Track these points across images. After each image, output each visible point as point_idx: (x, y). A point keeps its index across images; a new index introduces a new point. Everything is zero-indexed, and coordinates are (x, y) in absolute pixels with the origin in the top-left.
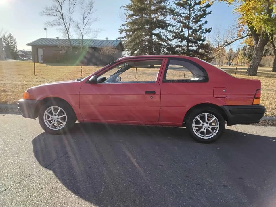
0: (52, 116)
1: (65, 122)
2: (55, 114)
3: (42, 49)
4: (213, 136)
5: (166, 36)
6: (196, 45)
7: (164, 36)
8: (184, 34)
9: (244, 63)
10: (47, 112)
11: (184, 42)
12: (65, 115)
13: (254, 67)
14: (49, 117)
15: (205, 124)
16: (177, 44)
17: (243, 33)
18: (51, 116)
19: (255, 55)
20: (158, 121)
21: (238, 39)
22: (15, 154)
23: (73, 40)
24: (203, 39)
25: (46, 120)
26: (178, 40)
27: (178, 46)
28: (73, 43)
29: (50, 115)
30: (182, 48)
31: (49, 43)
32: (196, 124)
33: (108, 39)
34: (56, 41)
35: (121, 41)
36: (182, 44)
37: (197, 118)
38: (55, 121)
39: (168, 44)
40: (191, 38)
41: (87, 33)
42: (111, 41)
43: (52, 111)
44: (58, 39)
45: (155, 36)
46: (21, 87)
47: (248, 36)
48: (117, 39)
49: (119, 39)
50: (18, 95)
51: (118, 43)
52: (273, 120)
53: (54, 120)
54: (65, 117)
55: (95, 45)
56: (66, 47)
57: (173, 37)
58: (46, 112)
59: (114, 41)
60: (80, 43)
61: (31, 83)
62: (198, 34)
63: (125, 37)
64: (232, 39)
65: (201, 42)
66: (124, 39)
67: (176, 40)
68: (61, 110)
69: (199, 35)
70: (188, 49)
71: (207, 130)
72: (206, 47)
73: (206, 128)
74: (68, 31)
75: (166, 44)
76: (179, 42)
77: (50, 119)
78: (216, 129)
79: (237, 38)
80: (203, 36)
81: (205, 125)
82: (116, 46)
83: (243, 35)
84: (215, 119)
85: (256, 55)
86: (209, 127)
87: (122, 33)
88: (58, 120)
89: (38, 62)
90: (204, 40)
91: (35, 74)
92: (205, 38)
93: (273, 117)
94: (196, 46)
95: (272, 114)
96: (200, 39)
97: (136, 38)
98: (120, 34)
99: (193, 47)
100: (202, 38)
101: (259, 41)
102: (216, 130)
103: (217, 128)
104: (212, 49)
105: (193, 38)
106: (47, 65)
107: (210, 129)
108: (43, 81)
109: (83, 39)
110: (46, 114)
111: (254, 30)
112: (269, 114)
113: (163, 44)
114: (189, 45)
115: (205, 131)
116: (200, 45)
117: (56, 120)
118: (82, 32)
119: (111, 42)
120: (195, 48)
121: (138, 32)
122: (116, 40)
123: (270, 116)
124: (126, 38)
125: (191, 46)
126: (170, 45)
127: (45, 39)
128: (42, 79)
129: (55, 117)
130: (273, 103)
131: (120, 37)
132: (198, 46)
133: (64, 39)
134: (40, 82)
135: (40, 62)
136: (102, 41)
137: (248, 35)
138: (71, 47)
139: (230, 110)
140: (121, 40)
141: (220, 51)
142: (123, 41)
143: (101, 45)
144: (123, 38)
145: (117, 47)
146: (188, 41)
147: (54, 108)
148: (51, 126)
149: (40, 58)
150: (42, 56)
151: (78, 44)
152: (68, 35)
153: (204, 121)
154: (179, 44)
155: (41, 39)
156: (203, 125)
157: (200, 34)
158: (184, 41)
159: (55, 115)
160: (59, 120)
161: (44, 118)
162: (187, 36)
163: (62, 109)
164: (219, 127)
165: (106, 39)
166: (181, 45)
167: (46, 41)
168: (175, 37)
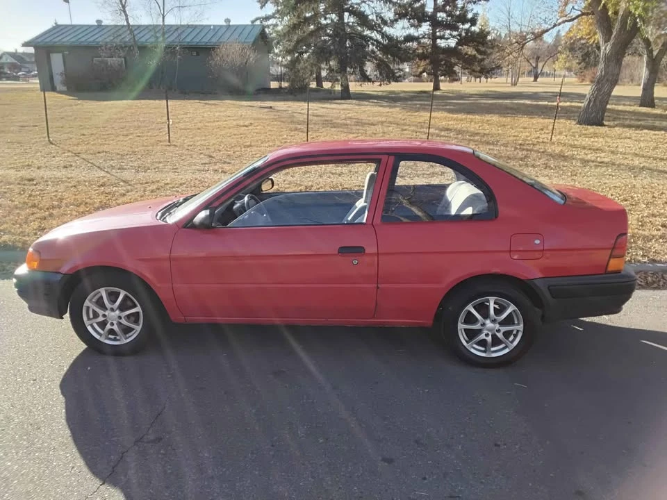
0: (104, 313)
1: (138, 325)
2: (112, 306)
3: (60, 55)
4: (507, 351)
5: (378, 15)
6: (455, 33)
7: (373, 14)
8: (423, 6)
9: (569, 69)
10: (90, 301)
11: (426, 28)
12: (138, 309)
13: (598, 103)
14: (96, 315)
15: (488, 321)
16: (407, 33)
17: (573, 7)
18: (100, 312)
19: (601, 72)
20: (373, 317)
21: (560, 24)
22: (21, 437)
23: (139, 26)
24: (472, 18)
25: (90, 322)
26: (409, 21)
27: (409, 38)
28: (142, 34)
29: (98, 310)
30: (419, 43)
31: (79, 37)
32: (466, 322)
33: (231, 24)
34: (97, 31)
35: (264, 27)
36: (420, 33)
37: (470, 308)
38: (112, 324)
39: (384, 35)
40: (441, 16)
41: (176, 9)
42: (237, 27)
43: (101, 297)
44: (99, 25)
45: (350, 15)
46: (16, 189)
47: (584, 17)
48: (253, 22)
49: (258, 23)
50: (12, 217)
51: (257, 32)
52: (646, 273)
53: (110, 322)
54: (138, 313)
55: (198, 41)
56: (122, 47)
57: (396, 14)
58: (87, 303)
59: (246, 26)
60: (158, 35)
61: (42, 173)
62: (459, 6)
63: (273, 16)
64: (543, 25)
65: (467, 26)
66: (272, 21)
67: (404, 23)
68: (126, 297)
69: (463, 7)
70: (435, 46)
71: (494, 336)
72: (479, 39)
73: (490, 334)
74: (124, 7)
75: (379, 37)
76: (412, 25)
77: (101, 319)
78: (515, 332)
79: (558, 20)
80: (472, 10)
81: (489, 324)
82: (252, 40)
83: (571, 15)
84: (514, 311)
85: (603, 73)
86: (498, 331)
87: (264, 5)
88: (120, 321)
89: (54, 89)
90: (473, 21)
91: (49, 140)
92: (476, 15)
93: (645, 262)
94: (454, 37)
95: (643, 256)
96: (463, 19)
97: (301, 22)
98: (261, 8)
99: (447, 39)
100: (470, 16)
101: (613, 36)
102: (515, 336)
103: (518, 331)
104: (494, 44)
105: (448, 16)
106: (79, 99)
107: (500, 335)
108: (71, 166)
109: (166, 24)
110: (88, 308)
111: (599, 9)
112: (637, 255)
113: (373, 35)
114: (438, 34)
115: (489, 339)
116: (463, 34)
117: (115, 322)
118: (162, 8)
119: (239, 31)
120: (452, 43)
121: (306, 6)
122: (250, 23)
123: (639, 261)
124: (275, 18)
125: (442, 37)
126: (390, 38)
127: (66, 26)
128: (68, 156)
129: (113, 314)
130: (646, 220)
131: (260, 16)
132: (459, 38)
133: (116, 26)
134: (65, 167)
135: (58, 89)
136: (214, 29)
137: (583, 14)
138: (136, 49)
139: (549, 290)
140: (264, 23)
141: (514, 54)
142: (268, 26)
143: (214, 40)
144: (267, 18)
145: (254, 43)
146: (436, 24)
147: (106, 291)
148: (104, 336)
149: (58, 79)
150: (61, 74)
151: (153, 40)
152: (126, 15)
153: (486, 316)
154: (412, 31)
155: (57, 29)
156: (483, 325)
157: (464, 4)
158: (423, 24)
159: (112, 310)
160: (124, 322)
161: (85, 318)
162: (431, 10)
163: (128, 294)
164: (522, 329)
165: (225, 21)
166: (416, 34)
167: (70, 32)
168: (401, 15)
